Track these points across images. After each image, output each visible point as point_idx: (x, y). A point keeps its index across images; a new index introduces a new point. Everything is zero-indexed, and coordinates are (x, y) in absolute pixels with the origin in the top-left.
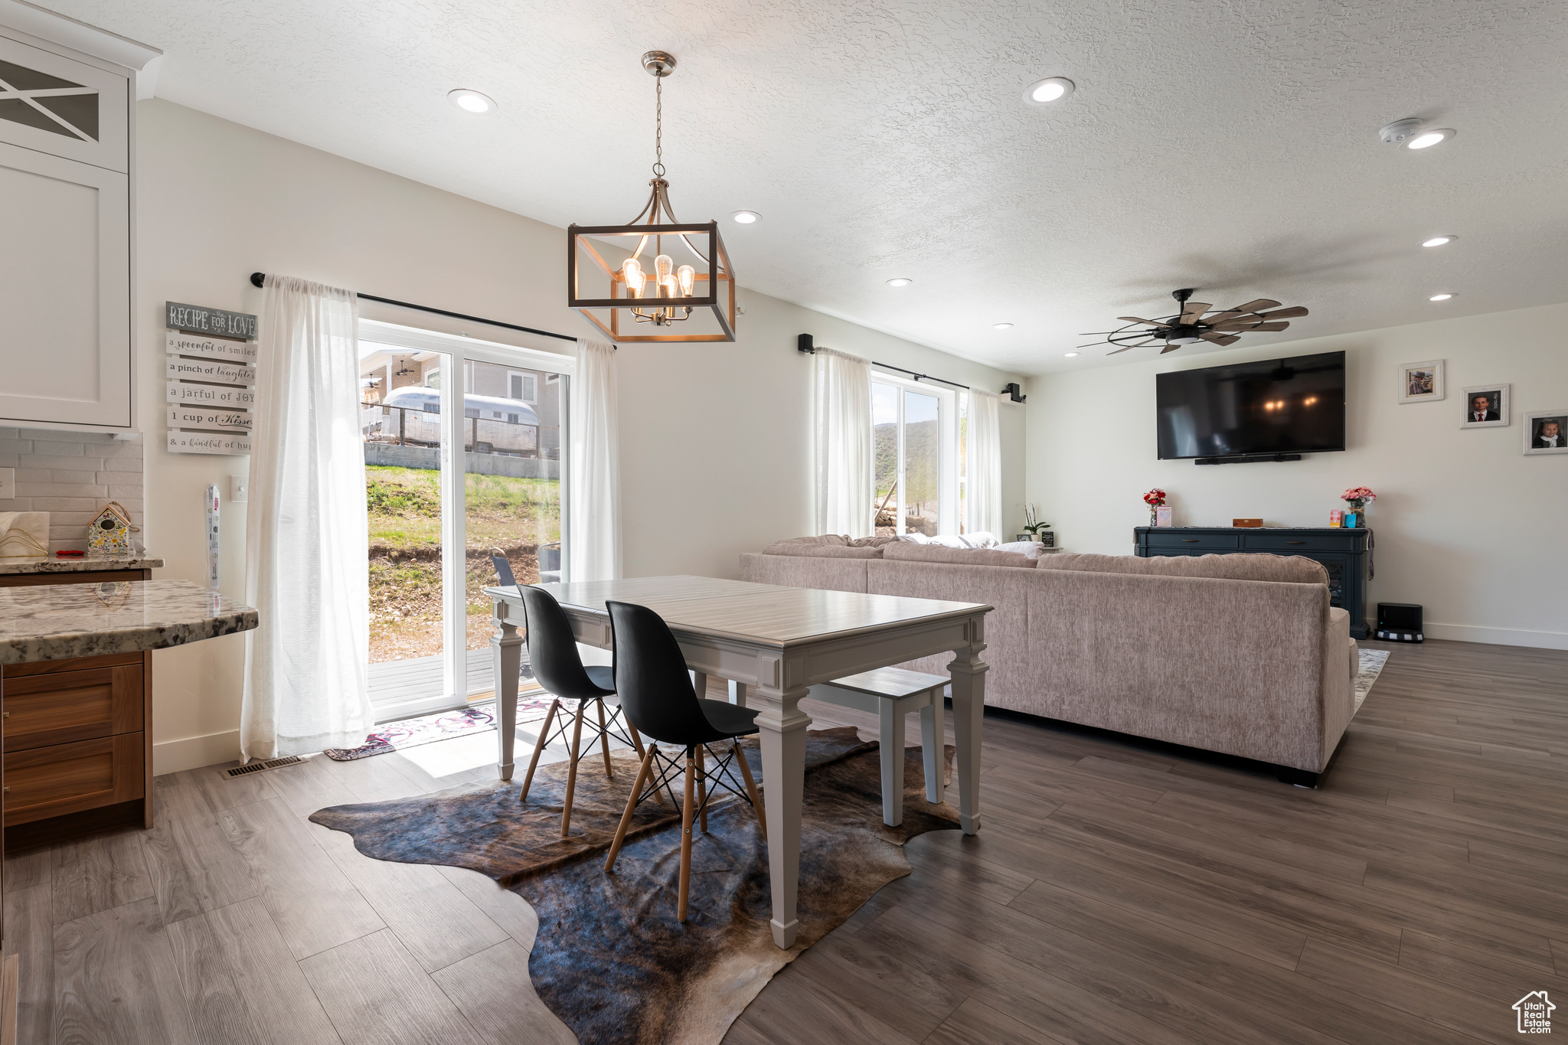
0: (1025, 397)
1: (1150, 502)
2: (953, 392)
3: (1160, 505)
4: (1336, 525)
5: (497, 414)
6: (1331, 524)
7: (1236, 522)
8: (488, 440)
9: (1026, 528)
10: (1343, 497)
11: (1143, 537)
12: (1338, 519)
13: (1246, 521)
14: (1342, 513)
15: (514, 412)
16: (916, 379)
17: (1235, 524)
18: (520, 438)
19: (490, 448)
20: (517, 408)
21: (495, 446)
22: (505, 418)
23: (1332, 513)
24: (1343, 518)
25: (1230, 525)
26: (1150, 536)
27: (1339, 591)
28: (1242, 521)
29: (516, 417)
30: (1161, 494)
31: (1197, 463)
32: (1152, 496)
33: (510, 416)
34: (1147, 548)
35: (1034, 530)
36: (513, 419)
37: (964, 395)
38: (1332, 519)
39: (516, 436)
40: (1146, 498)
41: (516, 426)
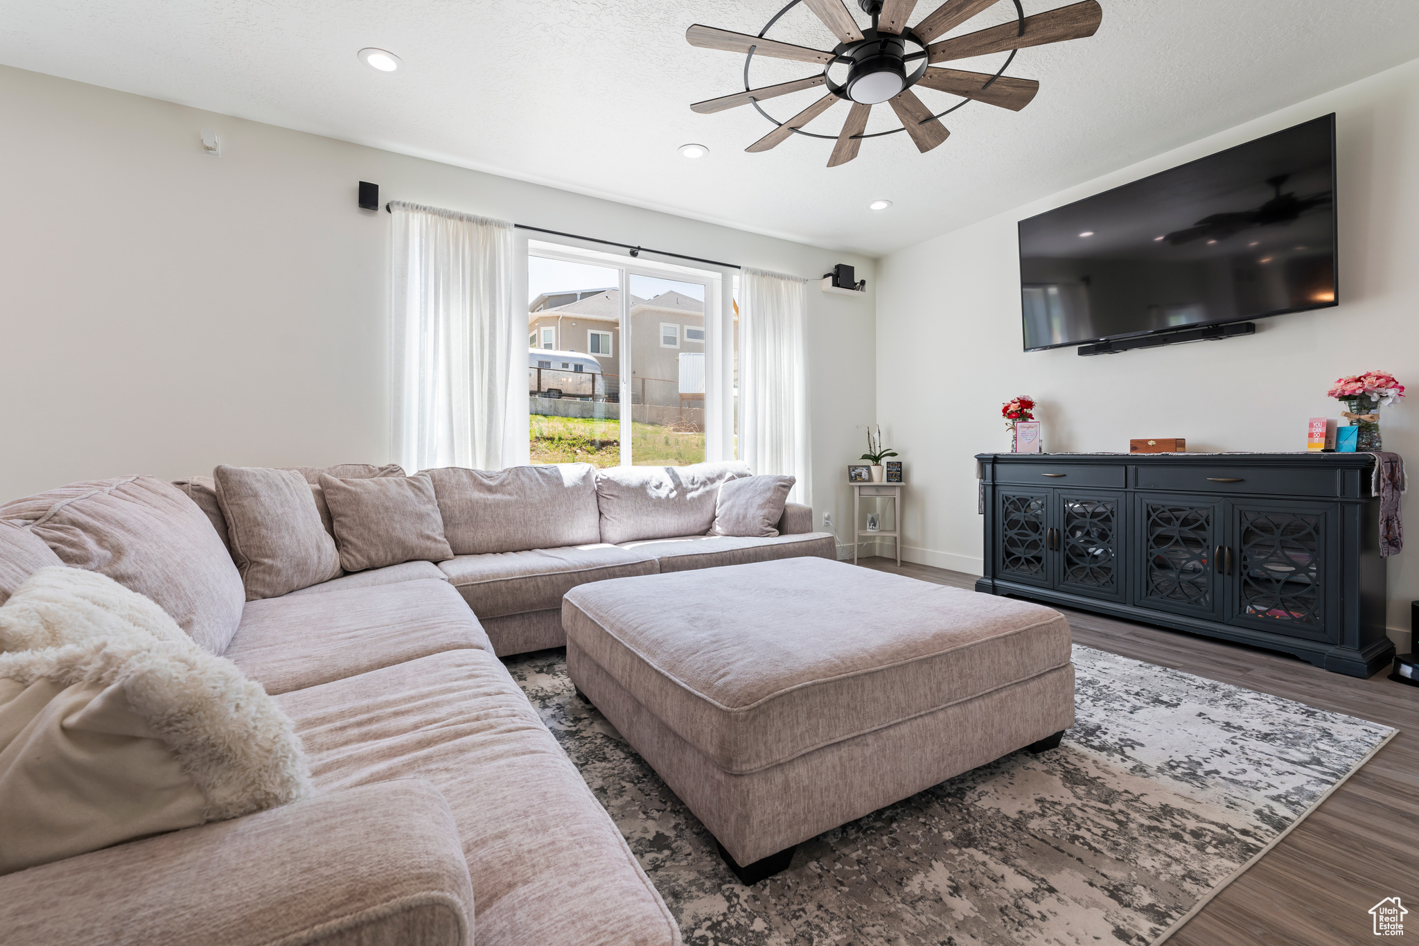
0: (863, 283)
1: (1010, 416)
2: (719, 275)
3: (1024, 421)
4: (1317, 447)
5: (565, 365)
6: (1309, 447)
7: (1135, 445)
8: (559, 387)
9: (865, 457)
10: (1331, 394)
11: (989, 467)
12: (1321, 435)
13: (1150, 443)
14: (1329, 426)
15: (579, 363)
16: (634, 254)
17: (1133, 448)
18: (584, 385)
19: (560, 394)
20: (582, 359)
21: (563, 392)
22: (572, 368)
23: (1311, 425)
24: (1332, 432)
25: (1125, 449)
26: (999, 467)
27: (1313, 574)
28: (1145, 442)
29: (581, 367)
30: (1026, 404)
31: (1082, 352)
32: (1012, 408)
33: (576, 366)
34: (994, 486)
35: (876, 459)
36: (579, 369)
37: (736, 277)
38: (1311, 435)
39: (581, 383)
40: (1005, 410)
41: (580, 375)
